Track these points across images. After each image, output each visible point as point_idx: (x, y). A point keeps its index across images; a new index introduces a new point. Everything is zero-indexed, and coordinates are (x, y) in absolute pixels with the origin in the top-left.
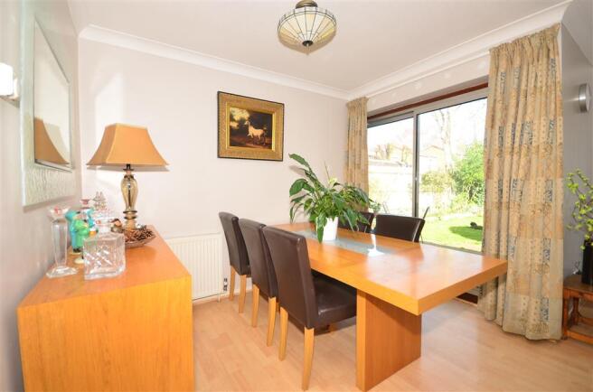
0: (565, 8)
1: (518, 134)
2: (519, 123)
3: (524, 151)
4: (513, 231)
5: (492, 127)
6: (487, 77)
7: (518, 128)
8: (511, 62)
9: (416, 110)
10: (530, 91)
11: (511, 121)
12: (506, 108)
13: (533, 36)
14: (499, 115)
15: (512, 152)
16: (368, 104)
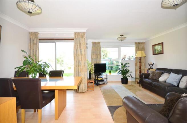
0: (86, 30)
1: (80, 51)
2: (80, 49)
3: (81, 55)
4: (80, 71)
5: (75, 49)
6: (73, 38)
7: (80, 50)
8: (78, 37)
9: (56, 41)
10: (81, 43)
11: (78, 49)
12: (77, 46)
13: (82, 33)
14: (76, 47)
15: (79, 55)
16: (39, 35)
